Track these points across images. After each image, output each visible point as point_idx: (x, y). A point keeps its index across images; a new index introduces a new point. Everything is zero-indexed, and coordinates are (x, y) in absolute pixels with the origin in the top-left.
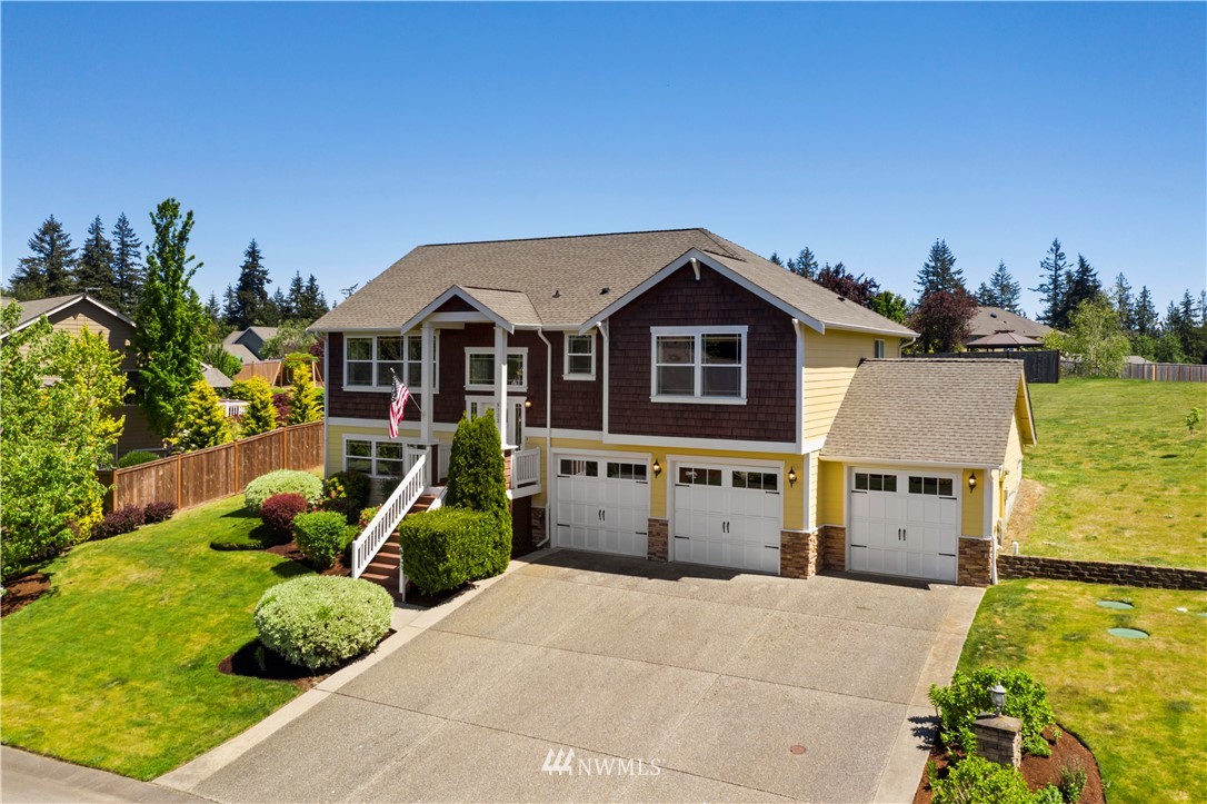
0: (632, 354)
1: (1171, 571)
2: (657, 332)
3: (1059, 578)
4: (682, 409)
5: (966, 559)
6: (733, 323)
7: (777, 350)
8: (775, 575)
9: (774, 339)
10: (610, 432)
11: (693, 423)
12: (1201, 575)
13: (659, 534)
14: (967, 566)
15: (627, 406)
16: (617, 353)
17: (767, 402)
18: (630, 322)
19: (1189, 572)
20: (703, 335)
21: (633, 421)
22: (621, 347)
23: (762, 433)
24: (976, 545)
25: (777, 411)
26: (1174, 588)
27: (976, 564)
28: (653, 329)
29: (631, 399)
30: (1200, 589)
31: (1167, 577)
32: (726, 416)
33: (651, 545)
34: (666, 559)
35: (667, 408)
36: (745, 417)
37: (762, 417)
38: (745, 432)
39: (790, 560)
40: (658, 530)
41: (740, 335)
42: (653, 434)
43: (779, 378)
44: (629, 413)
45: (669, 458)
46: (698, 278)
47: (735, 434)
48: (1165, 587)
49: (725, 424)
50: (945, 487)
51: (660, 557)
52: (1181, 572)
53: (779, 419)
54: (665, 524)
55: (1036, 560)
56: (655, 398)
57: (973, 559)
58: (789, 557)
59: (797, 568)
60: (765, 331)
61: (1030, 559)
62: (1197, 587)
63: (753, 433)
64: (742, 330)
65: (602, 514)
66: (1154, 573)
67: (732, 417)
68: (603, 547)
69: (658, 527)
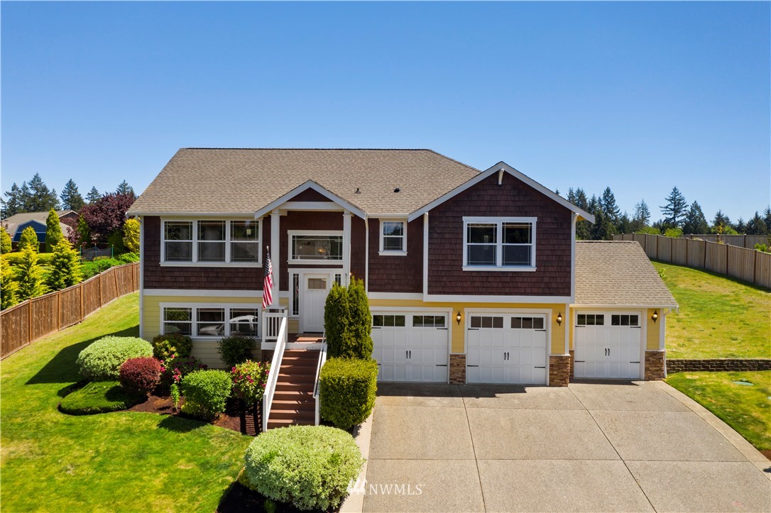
0: (447, 236)
1: (752, 361)
2: (468, 221)
3: (696, 370)
4: (486, 275)
5: (649, 364)
6: (526, 214)
7: (558, 234)
8: (545, 385)
9: (556, 227)
10: (429, 293)
11: (495, 285)
12: (768, 362)
13: (458, 365)
14: (650, 369)
15: (443, 274)
16: (435, 235)
17: (550, 269)
18: (447, 214)
19: (761, 361)
20: (503, 224)
21: (449, 284)
22: (438, 231)
23: (547, 291)
24: (656, 355)
25: (557, 275)
26: (755, 370)
27: (655, 367)
28: (464, 218)
29: (446, 269)
30: (767, 369)
31: (751, 364)
32: (521, 279)
33: (452, 373)
34: (464, 382)
35: (475, 275)
36: (534, 280)
37: (546, 280)
38: (535, 290)
39: (556, 375)
40: (457, 362)
41: (531, 224)
42: (464, 293)
43: (559, 253)
44: (444, 279)
45: (466, 310)
46: (500, 183)
47: (527, 292)
48: (750, 370)
49: (519, 285)
50: (634, 320)
51: (459, 381)
52: (757, 361)
53: (558, 281)
54: (464, 357)
55: (682, 361)
56: (466, 268)
57: (654, 364)
58: (555, 373)
59: (561, 380)
60: (549, 221)
61: (678, 361)
62: (766, 369)
63: (540, 291)
64: (533, 220)
65: (408, 354)
66: (744, 363)
67: (525, 280)
68: (411, 378)
69: (458, 360)
